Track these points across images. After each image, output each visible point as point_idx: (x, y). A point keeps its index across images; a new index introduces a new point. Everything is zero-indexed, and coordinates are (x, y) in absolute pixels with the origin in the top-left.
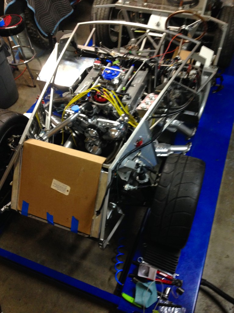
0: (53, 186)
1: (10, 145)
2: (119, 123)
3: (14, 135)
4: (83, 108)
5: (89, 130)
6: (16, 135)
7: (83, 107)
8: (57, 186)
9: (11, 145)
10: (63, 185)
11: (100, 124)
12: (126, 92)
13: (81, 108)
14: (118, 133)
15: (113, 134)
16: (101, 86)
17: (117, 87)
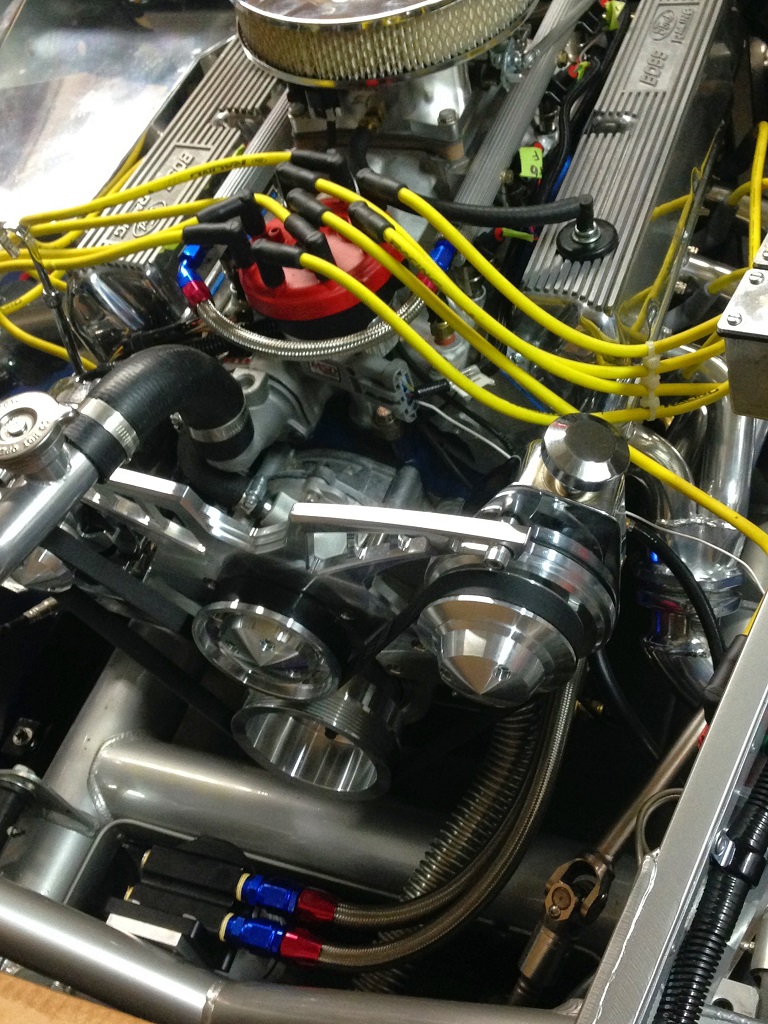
2: (519, 533)
5: (230, 617)
7: (113, 401)
11: (327, 545)
12: (551, 198)
13: (93, 426)
14: (517, 638)
15: (467, 651)
16: (295, 161)
17: (458, 152)
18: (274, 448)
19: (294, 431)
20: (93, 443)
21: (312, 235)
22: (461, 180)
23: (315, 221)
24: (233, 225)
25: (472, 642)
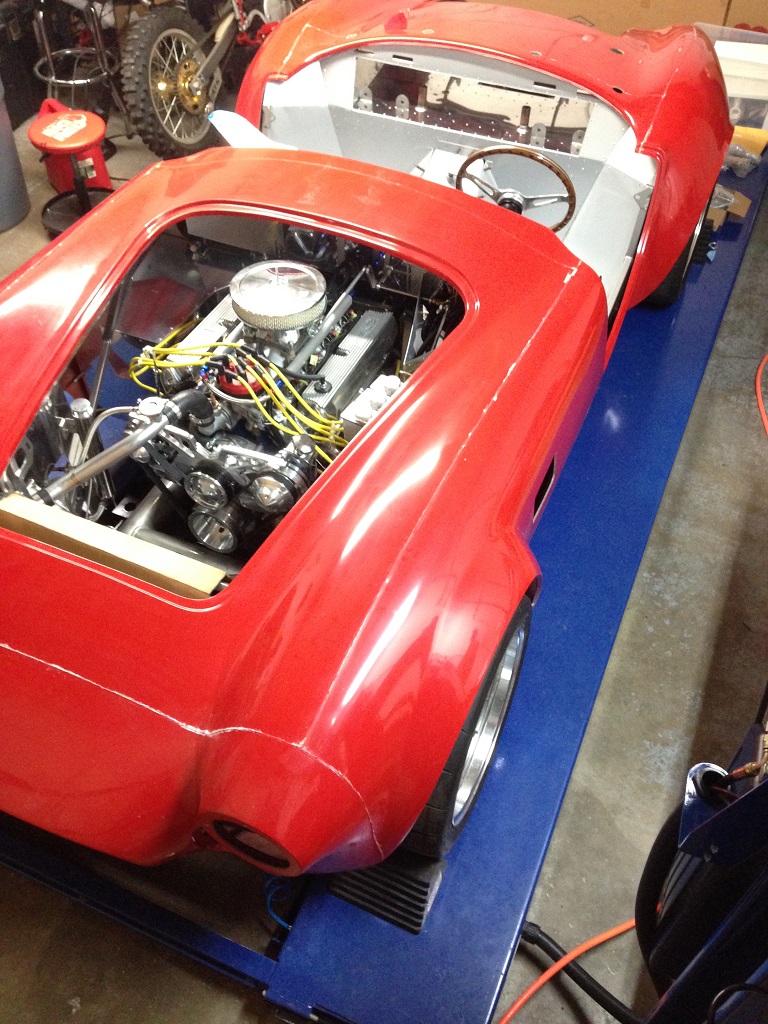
2: (284, 463)
4: (176, 410)
5: (197, 477)
7: (176, 403)
11: (231, 460)
12: (317, 373)
13: (170, 409)
14: (279, 492)
15: (264, 493)
16: (241, 347)
17: (293, 353)
18: (219, 431)
19: (226, 427)
20: (169, 414)
21: (242, 372)
22: (291, 361)
23: (244, 368)
24: (220, 363)
25: (266, 490)
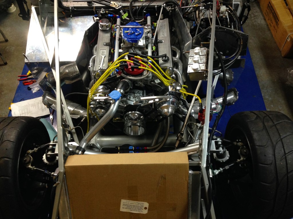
0: (123, 208)
1: (30, 166)
3: (29, 150)
6: (32, 149)
8: (128, 207)
9: (32, 166)
10: (137, 203)
12: (158, 54)
14: (171, 108)
15: (166, 111)
16: (129, 53)
23: (138, 62)
25: (166, 110)
